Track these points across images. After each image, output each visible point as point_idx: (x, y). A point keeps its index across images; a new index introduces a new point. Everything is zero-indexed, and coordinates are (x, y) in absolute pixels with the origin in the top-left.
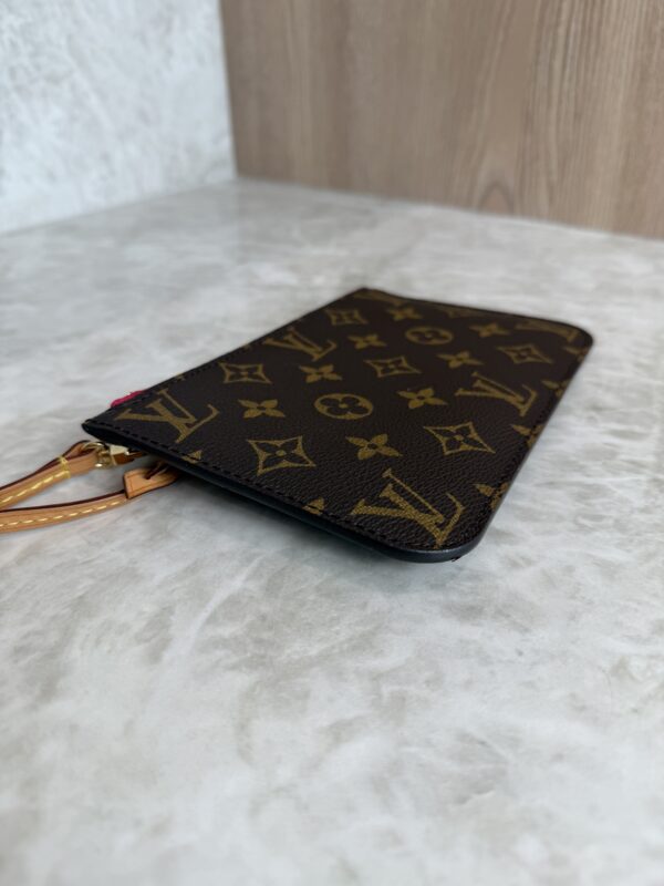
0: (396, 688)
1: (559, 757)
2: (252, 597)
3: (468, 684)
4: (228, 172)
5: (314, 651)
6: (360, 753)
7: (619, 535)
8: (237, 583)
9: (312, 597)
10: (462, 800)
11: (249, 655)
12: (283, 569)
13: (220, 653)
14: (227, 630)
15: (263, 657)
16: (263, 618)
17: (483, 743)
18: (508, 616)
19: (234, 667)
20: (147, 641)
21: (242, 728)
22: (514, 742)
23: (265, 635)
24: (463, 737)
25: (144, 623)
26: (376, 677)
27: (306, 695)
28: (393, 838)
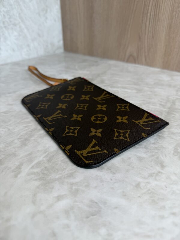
0: (77, 187)
1: (116, 208)
2: (44, 162)
3: (96, 187)
4: (62, 50)
5: (57, 177)
6: (63, 204)
7: (145, 150)
8: (41, 158)
9: (60, 163)
10: (88, 217)
11: (40, 177)
12: (54, 155)
13: (33, 176)
14: (36, 170)
15: (44, 178)
16: (46, 168)
17: (96, 203)
18: (110, 170)
19: (36, 180)
20: (15, 172)
21: (35, 195)
22: (105, 203)
23: (45, 172)
24: (92, 201)
25: (15, 167)
26: (72, 184)
27: (53, 188)
28: (68, 226)
